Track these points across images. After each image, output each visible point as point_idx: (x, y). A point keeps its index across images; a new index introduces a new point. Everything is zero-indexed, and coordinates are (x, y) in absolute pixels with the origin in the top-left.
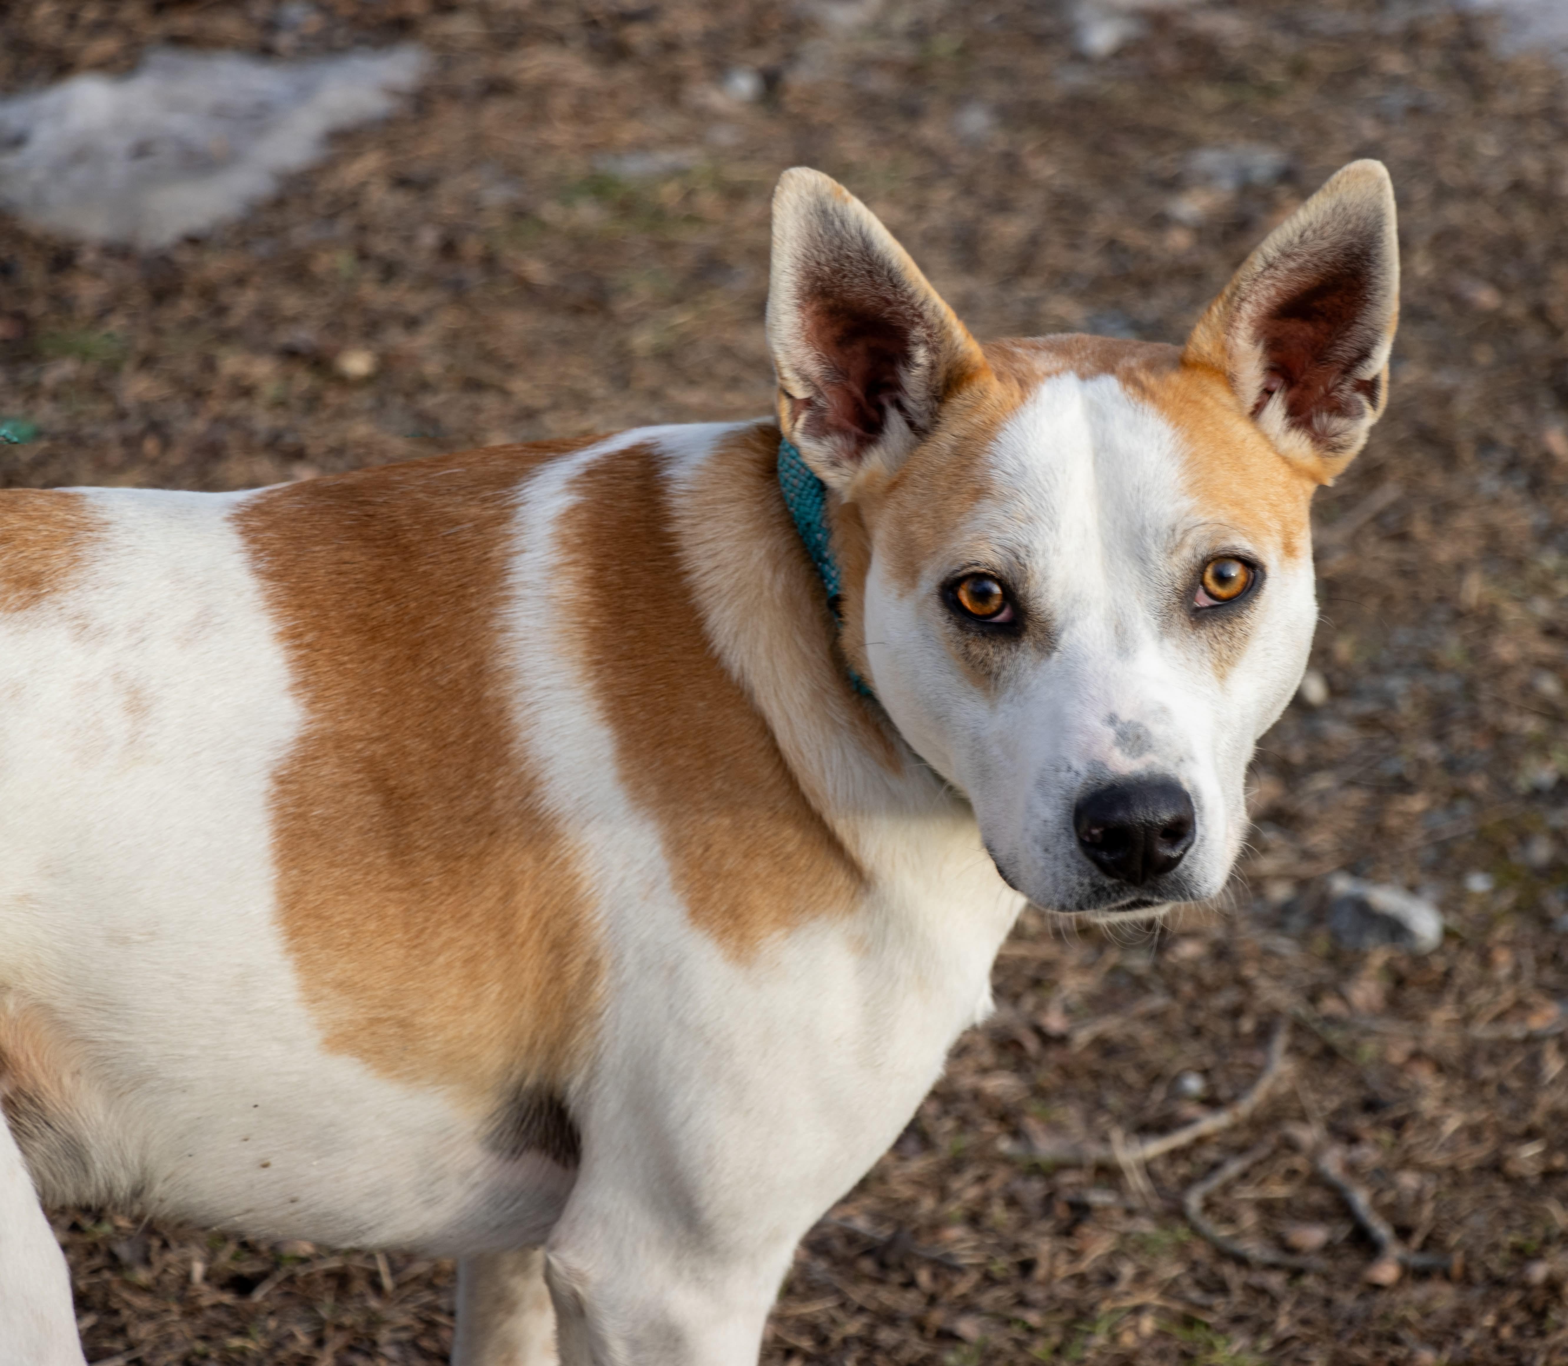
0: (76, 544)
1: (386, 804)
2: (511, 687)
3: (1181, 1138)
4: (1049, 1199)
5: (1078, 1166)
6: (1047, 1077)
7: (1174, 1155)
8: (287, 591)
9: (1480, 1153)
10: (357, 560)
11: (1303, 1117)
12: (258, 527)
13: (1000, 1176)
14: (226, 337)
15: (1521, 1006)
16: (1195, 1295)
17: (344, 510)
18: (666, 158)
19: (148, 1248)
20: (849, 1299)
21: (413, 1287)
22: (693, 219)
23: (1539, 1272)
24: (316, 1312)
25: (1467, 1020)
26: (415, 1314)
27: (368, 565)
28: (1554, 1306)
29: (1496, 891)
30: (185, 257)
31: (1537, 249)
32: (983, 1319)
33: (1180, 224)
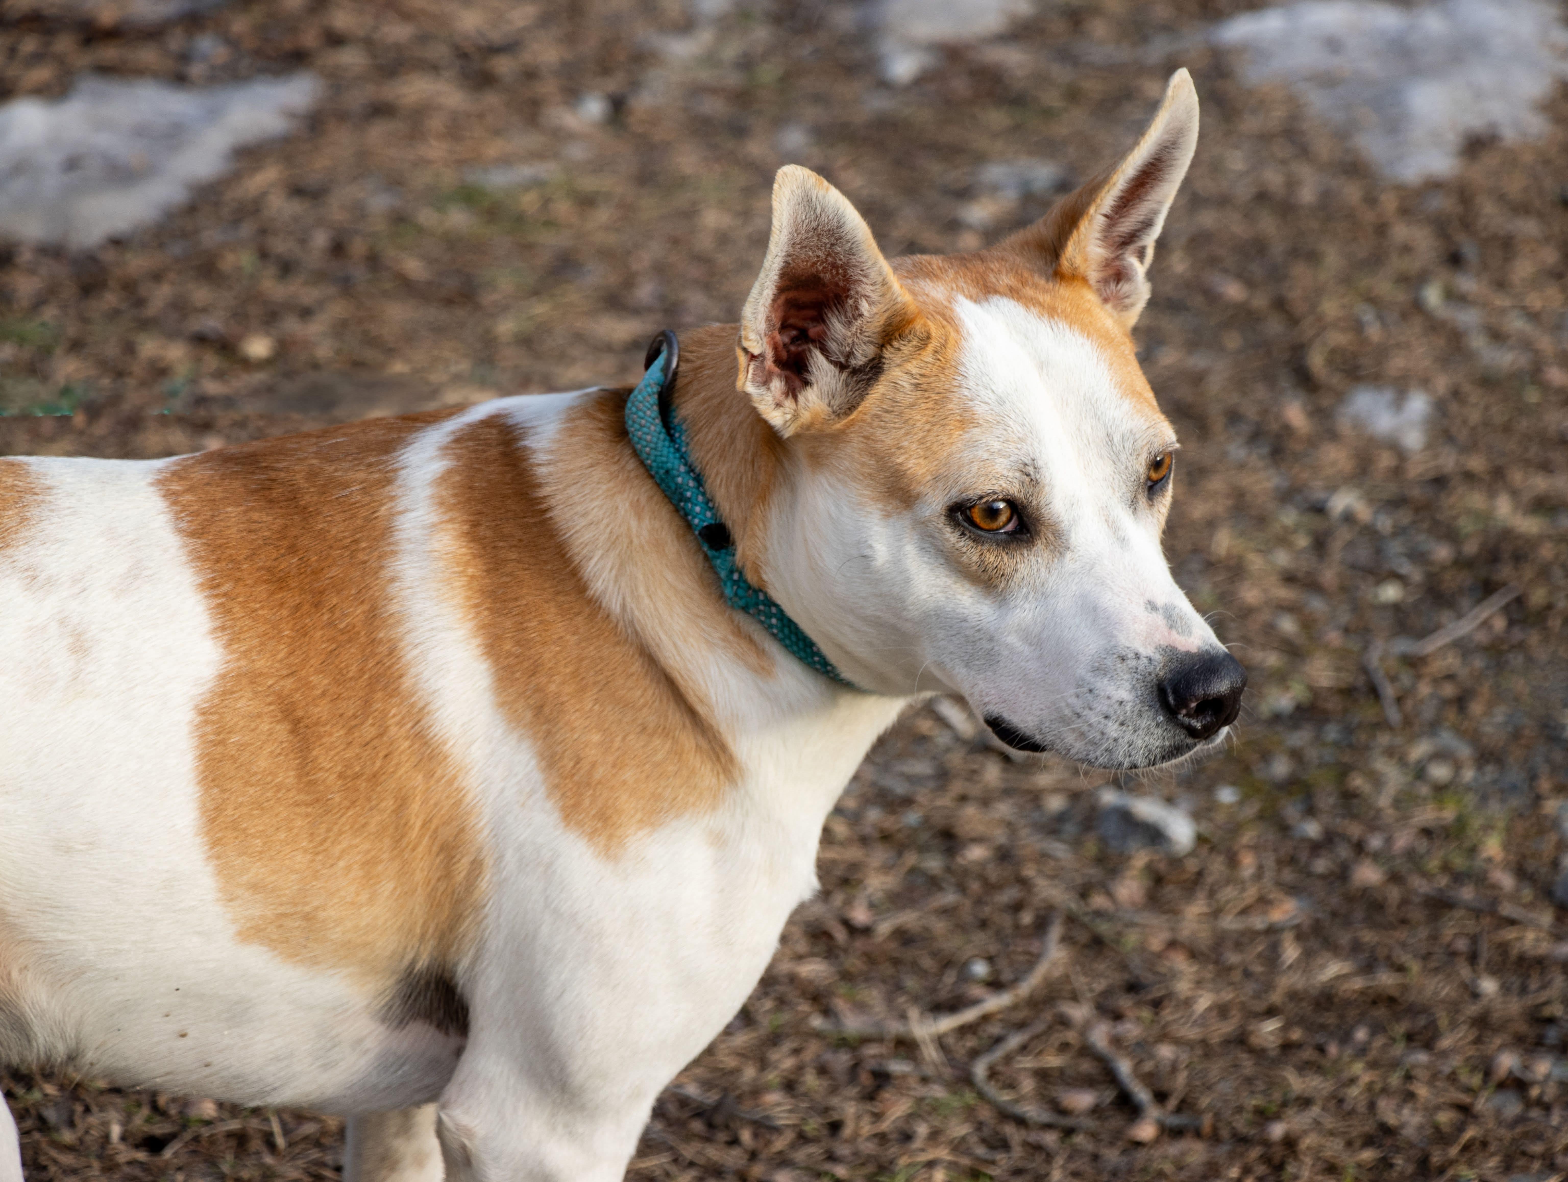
0: (24, 506)
1: (294, 731)
2: (401, 629)
3: (969, 1015)
4: (854, 1069)
5: (879, 1039)
6: (854, 963)
7: (963, 1030)
8: (205, 547)
9: (1227, 1028)
10: (264, 520)
11: (1075, 997)
12: (178, 491)
13: (813, 1049)
14: (145, 325)
15: (1263, 902)
16: (981, 1151)
17: (249, 476)
18: (526, 171)
19: (72, 1113)
20: (681, 1155)
21: (303, 1146)
22: (550, 224)
23: (1277, 1130)
24: (219, 1168)
25: (1216, 913)
26: (304, 1169)
27: (274, 524)
28: (1290, 1160)
29: (1241, 803)
30: (109, 256)
31: (1278, 249)
32: (798, 1172)
33: (969, 227)
